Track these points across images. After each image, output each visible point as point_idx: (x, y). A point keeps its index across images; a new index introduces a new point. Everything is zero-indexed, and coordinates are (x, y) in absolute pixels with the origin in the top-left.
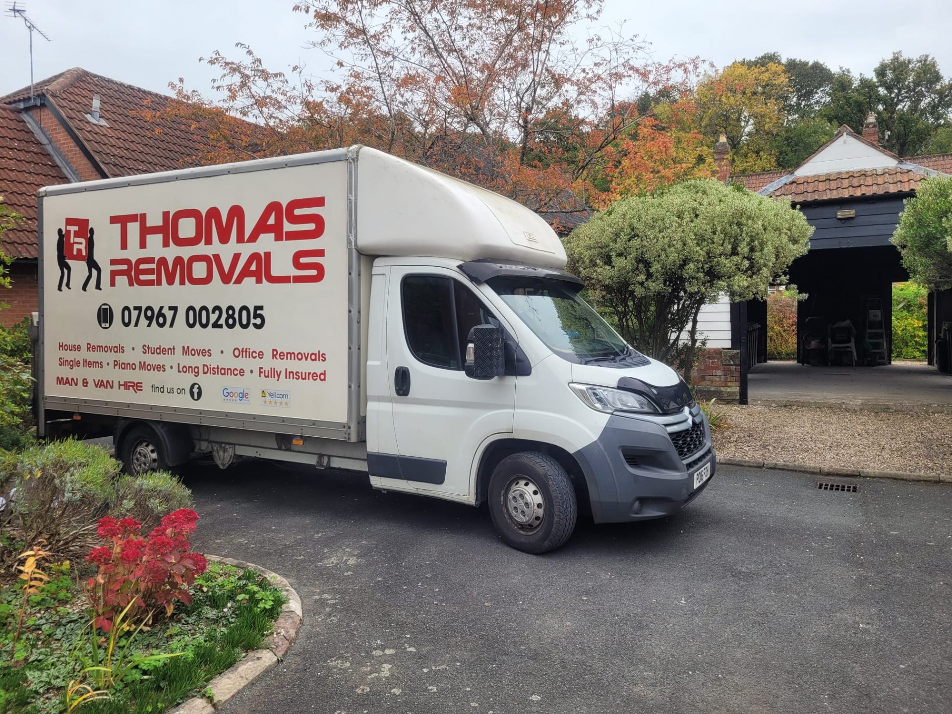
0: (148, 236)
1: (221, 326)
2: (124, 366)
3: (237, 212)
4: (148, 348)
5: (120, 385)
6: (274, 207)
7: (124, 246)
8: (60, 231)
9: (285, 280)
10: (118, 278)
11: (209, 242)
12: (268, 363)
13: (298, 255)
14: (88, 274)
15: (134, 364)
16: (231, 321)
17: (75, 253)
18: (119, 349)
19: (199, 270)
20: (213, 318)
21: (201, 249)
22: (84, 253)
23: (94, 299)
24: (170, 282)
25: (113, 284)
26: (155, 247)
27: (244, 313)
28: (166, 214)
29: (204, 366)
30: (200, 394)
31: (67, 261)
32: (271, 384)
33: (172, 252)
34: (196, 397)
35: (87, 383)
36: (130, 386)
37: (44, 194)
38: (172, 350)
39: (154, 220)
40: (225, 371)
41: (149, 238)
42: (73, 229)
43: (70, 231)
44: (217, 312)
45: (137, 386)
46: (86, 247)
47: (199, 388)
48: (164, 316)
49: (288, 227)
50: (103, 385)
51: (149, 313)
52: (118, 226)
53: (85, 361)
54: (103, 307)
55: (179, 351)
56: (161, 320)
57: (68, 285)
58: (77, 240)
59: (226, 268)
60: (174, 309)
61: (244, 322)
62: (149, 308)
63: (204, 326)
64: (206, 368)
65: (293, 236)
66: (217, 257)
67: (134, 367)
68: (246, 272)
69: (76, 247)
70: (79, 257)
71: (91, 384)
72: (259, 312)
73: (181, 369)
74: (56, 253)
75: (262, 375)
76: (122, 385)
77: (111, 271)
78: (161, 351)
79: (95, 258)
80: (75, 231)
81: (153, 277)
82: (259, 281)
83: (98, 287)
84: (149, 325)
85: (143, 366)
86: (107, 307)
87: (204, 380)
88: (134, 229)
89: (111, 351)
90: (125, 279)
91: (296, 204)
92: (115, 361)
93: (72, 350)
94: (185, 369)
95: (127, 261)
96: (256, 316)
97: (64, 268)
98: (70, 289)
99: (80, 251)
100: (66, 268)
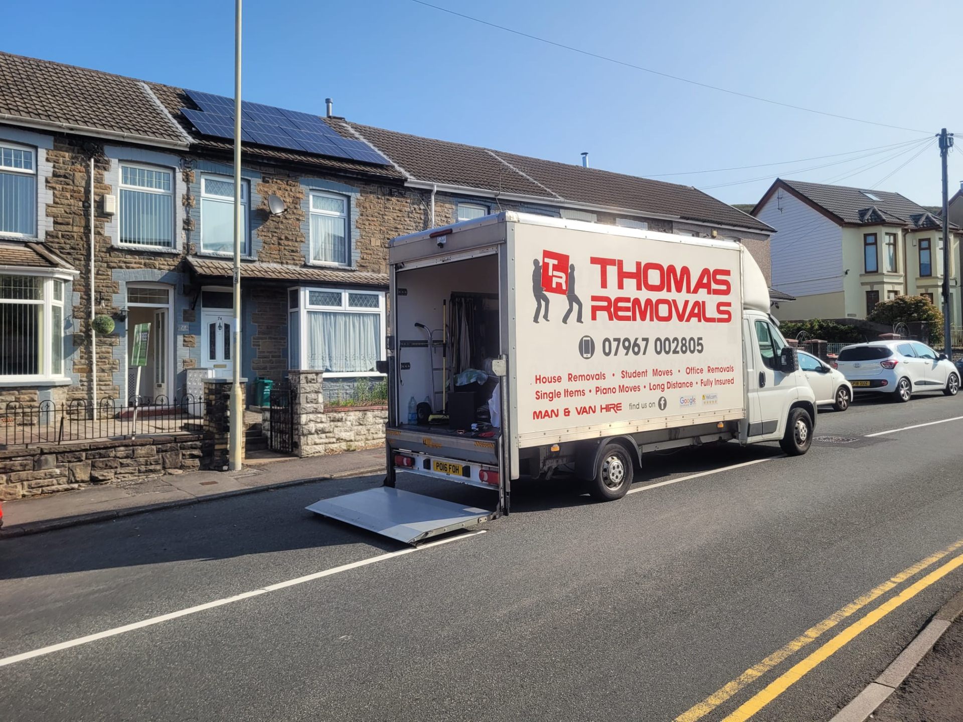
0: (625, 280)
1: (678, 352)
2: (606, 391)
3: (686, 271)
4: (626, 373)
5: (602, 409)
6: (706, 272)
7: (604, 285)
8: (536, 262)
9: (712, 320)
10: (598, 313)
11: (669, 290)
12: (706, 376)
13: (720, 305)
14: (568, 307)
15: (614, 388)
16: (684, 349)
17: (554, 285)
18: (601, 376)
19: (663, 310)
20: (673, 346)
21: (663, 295)
22: (564, 287)
23: (576, 331)
24: (643, 318)
25: (594, 318)
26: (630, 289)
27: (692, 342)
28: (638, 264)
29: (668, 382)
30: (665, 405)
31: (544, 292)
32: (708, 390)
33: (644, 295)
34: (662, 408)
35: (569, 412)
36: (611, 408)
37: (516, 220)
38: (645, 373)
39: (629, 267)
40: (680, 385)
41: (626, 280)
42: (552, 262)
43: (548, 264)
44: (676, 342)
45: (617, 407)
46: (566, 282)
47: (665, 400)
48: (639, 346)
50: (586, 412)
51: (627, 344)
52: (598, 267)
53: (566, 391)
54: (584, 339)
55: (650, 373)
56: (636, 349)
57: (546, 317)
58: (556, 273)
59: (681, 310)
60: (646, 340)
61: (692, 349)
62: (627, 340)
63: (667, 353)
64: (669, 384)
65: (717, 292)
66: (674, 301)
67: (614, 390)
68: (692, 314)
69: (555, 280)
70: (559, 290)
71: (573, 412)
72: (700, 341)
73: (652, 388)
74: (532, 284)
75: (703, 384)
76: (604, 408)
77: (593, 307)
78: (637, 374)
79: (576, 293)
80: (554, 265)
81: (630, 314)
82: (700, 321)
83: (579, 320)
84: (627, 354)
85: (622, 389)
86: (589, 339)
87: (668, 394)
88: (612, 271)
89: (593, 379)
90: (605, 314)
91: (717, 272)
92: (597, 388)
93: (551, 382)
94: (654, 387)
95: (607, 299)
96: (699, 344)
97: (541, 300)
98: (549, 321)
99: (559, 285)
100: (543, 300)
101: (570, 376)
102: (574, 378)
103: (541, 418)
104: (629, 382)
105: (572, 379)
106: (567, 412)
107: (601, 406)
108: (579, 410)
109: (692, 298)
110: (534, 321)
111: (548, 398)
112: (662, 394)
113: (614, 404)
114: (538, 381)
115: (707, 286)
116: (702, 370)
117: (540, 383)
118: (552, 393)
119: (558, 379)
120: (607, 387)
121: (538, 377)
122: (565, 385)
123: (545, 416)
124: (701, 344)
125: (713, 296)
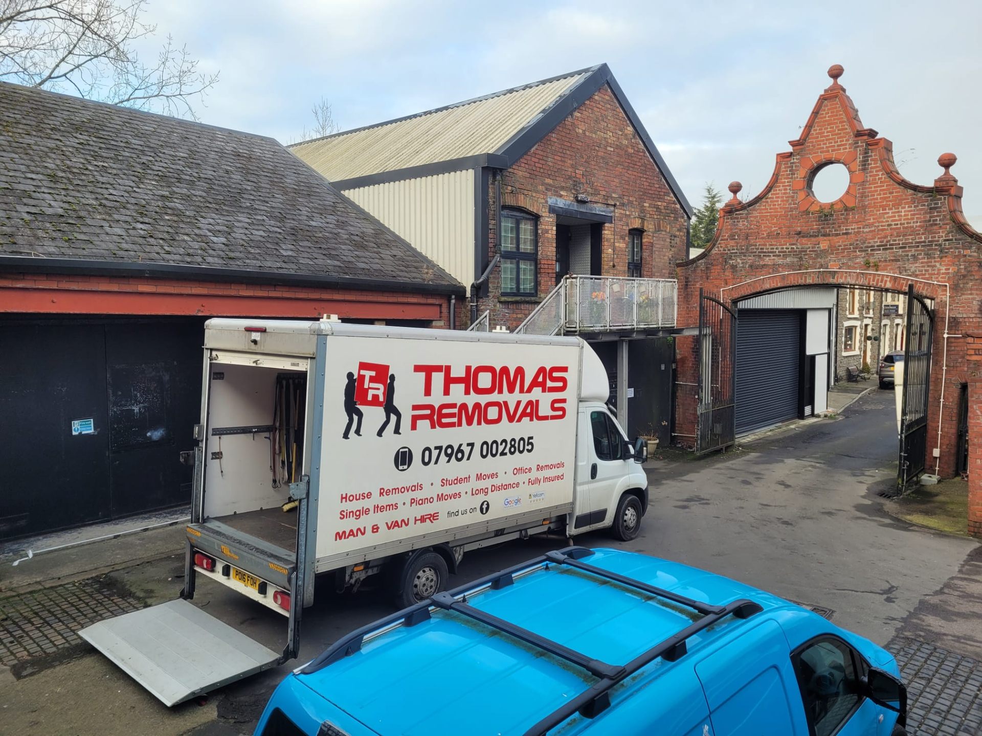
1: (506, 454)
2: (421, 502)
3: (520, 371)
4: (447, 481)
5: (416, 520)
6: (542, 370)
7: (428, 392)
8: (350, 375)
9: (545, 418)
10: (419, 422)
11: (501, 392)
12: (534, 474)
13: (554, 402)
14: (385, 419)
15: (432, 498)
16: (513, 450)
17: (370, 398)
18: (417, 487)
19: (493, 413)
20: (501, 448)
21: (495, 397)
22: (381, 399)
23: (392, 443)
24: (470, 423)
25: (414, 427)
26: (457, 394)
27: (522, 442)
28: (468, 369)
29: (492, 486)
30: (487, 509)
31: (358, 406)
32: (535, 489)
33: (472, 399)
34: (484, 512)
35: (378, 528)
36: (426, 519)
37: (329, 333)
38: (467, 479)
39: (458, 372)
40: (505, 487)
41: (452, 386)
42: (368, 374)
43: (364, 376)
44: (504, 444)
45: (434, 517)
46: (384, 393)
47: (488, 504)
48: (462, 452)
49: (549, 384)
50: (398, 526)
51: (449, 451)
52: (422, 375)
53: (376, 507)
54: (401, 450)
55: (473, 478)
56: (460, 455)
57: (358, 432)
58: (372, 385)
59: (512, 411)
60: (472, 445)
61: (521, 449)
62: (450, 446)
63: (493, 456)
64: (493, 487)
65: (552, 390)
66: (506, 403)
67: (431, 500)
68: (524, 414)
69: (371, 393)
70: (375, 402)
71: (383, 528)
72: (530, 441)
73: (474, 493)
74: (344, 398)
75: (530, 483)
76: (419, 520)
77: (414, 416)
79: (395, 403)
80: (371, 377)
81: (455, 420)
82: (531, 420)
83: (397, 431)
84: (448, 461)
85: (441, 498)
86: (407, 450)
87: (491, 497)
88: (438, 379)
89: (408, 491)
90: (427, 422)
91: (554, 369)
92: (412, 499)
93: (359, 499)
94: (477, 492)
95: (430, 407)
96: (529, 443)
97: (354, 415)
98: (361, 435)
99: (376, 397)
100: (356, 415)
101: (382, 491)
102: (386, 492)
103: (345, 538)
104: (449, 490)
105: (384, 494)
106: (375, 529)
107: (415, 518)
108: (389, 525)
109: (525, 398)
110: (344, 437)
111: (355, 517)
112: (486, 498)
113: (430, 515)
114: (344, 500)
115: (543, 385)
116: (530, 470)
117: (346, 501)
118: (359, 511)
119: (367, 495)
120: (423, 498)
121: (344, 496)
122: (376, 500)
123: (349, 535)
124: (532, 444)
125: (547, 394)
